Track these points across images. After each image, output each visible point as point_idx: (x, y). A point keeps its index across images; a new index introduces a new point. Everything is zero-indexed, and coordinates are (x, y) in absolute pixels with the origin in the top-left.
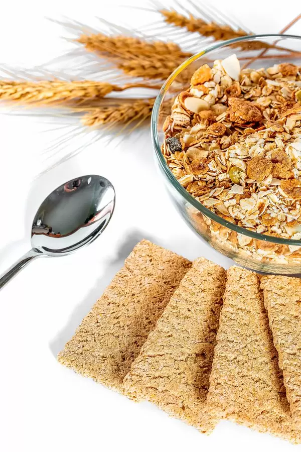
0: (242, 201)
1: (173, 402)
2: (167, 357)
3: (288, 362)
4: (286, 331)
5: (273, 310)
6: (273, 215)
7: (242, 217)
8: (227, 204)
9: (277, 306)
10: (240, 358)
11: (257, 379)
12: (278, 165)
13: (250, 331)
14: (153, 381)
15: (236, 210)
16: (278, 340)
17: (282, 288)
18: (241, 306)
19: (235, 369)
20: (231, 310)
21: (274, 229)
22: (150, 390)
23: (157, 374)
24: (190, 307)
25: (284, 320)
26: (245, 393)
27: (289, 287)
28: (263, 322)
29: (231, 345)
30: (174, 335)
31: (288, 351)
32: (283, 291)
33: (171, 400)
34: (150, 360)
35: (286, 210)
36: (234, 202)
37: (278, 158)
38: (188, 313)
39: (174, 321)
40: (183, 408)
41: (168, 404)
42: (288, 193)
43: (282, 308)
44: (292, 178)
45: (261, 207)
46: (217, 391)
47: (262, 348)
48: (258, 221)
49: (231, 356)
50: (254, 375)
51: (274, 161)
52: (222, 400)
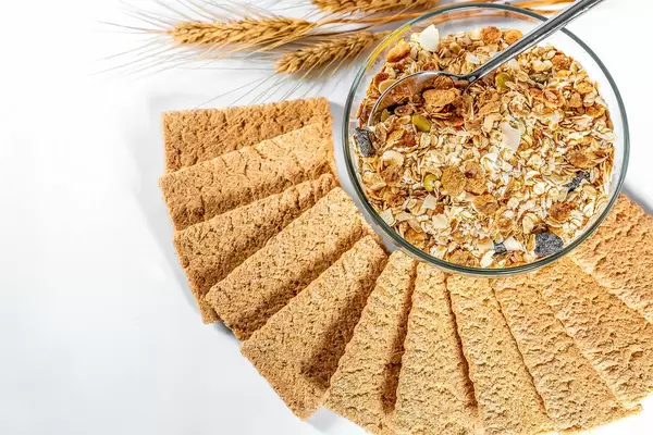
0: (434, 217)
1: (371, 421)
2: (366, 372)
3: (478, 375)
4: (475, 340)
5: (461, 317)
6: (465, 233)
7: (434, 233)
8: (420, 219)
9: (465, 312)
10: (426, 369)
11: (442, 389)
12: (471, 180)
13: (438, 338)
14: (352, 401)
15: (428, 226)
16: (467, 351)
17: (469, 289)
18: (430, 309)
19: (421, 381)
20: (420, 315)
21: (466, 246)
22: (350, 411)
23: (356, 393)
24: (387, 312)
25: (472, 327)
26: (431, 408)
27: (475, 286)
28: (451, 325)
29: (418, 355)
30: (373, 347)
31: (478, 362)
32: (470, 292)
33: (369, 420)
34: (350, 377)
35: (478, 227)
36: (426, 217)
37: (474, 172)
38: (385, 320)
39: (372, 330)
40: (380, 426)
41: (367, 424)
42: (481, 210)
43: (470, 313)
44: (486, 193)
45: (453, 223)
46: (404, 409)
47: (449, 354)
48: (450, 238)
49: (418, 368)
50: (439, 385)
51: (468, 175)
52: (408, 419)
